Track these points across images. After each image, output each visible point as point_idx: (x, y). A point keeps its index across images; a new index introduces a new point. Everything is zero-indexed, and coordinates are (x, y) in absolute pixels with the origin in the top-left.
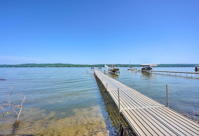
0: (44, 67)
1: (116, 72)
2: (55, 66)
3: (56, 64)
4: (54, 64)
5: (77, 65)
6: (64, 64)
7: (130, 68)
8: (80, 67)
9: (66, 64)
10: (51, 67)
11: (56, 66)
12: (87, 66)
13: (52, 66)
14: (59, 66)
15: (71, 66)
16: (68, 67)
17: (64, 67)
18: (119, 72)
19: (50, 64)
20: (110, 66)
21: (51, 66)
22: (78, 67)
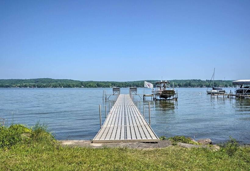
0: (7, 87)
1: (168, 98)
2: (34, 86)
3: (37, 81)
4: (31, 81)
5: (88, 82)
6: (57, 81)
7: (214, 89)
8: (95, 87)
9: (60, 80)
10: (26, 86)
11: (36, 84)
12: (112, 84)
13: (28, 84)
14: (45, 84)
15: (74, 86)
16: (66, 87)
17: (55, 87)
18: (176, 99)
19: (23, 80)
20: (156, 84)
21: (24, 84)
22: (90, 86)
